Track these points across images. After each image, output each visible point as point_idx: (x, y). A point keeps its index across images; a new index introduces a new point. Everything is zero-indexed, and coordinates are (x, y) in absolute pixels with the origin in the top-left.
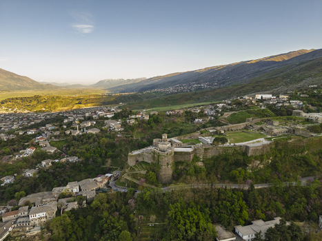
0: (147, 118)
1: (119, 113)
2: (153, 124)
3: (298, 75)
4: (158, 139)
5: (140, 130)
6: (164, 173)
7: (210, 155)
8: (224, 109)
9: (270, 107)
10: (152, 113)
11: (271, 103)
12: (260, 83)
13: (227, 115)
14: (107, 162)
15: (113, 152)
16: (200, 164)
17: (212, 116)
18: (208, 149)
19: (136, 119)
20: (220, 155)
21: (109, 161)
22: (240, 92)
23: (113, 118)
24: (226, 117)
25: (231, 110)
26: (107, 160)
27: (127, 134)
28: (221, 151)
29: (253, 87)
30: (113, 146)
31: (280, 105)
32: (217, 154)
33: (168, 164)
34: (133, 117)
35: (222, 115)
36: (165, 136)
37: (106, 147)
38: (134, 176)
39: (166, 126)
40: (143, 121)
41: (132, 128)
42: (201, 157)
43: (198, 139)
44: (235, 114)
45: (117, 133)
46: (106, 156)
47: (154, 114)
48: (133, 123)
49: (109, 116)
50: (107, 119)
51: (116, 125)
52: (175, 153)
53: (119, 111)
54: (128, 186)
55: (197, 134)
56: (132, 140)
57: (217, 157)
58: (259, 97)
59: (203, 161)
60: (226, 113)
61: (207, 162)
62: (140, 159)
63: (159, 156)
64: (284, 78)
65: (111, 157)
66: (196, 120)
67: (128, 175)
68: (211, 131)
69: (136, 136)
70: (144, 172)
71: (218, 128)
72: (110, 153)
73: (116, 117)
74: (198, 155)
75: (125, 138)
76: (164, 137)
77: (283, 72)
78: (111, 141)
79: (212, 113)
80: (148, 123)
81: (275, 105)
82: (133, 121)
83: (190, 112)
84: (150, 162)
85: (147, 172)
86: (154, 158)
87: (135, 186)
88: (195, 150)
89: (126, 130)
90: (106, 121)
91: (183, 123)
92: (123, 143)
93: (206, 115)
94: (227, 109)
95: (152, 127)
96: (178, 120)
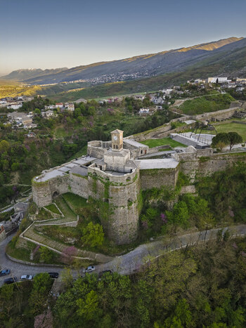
0: (71, 108)
1: (29, 102)
2: (81, 117)
3: (237, 61)
4: (97, 142)
5: (62, 127)
6: (121, 223)
7: (210, 170)
8: (175, 96)
9: (231, 91)
10: (78, 102)
11: (230, 87)
12: (198, 70)
13: (179, 103)
14: (13, 177)
15: (22, 161)
16: (190, 190)
17: (159, 104)
18: (208, 158)
19: (55, 110)
20: (228, 170)
21: (17, 175)
22: (178, 81)
23: (20, 110)
24: (178, 105)
25: (184, 96)
26: (12, 174)
27: (43, 134)
28: (231, 161)
29: (192, 75)
30: (20, 152)
31: (242, 89)
32: (223, 169)
33: (130, 202)
34: (51, 107)
35: (172, 103)
36: (118, 136)
37: (9, 153)
38: (50, 233)
39: (100, 120)
40: (66, 113)
41: (50, 124)
42: (192, 176)
43: (170, 138)
44: (189, 101)
45: (26, 131)
46: (10, 169)
47: (81, 103)
48: (51, 117)
49: (15, 107)
50: (12, 111)
51: (25, 121)
52: (142, 172)
53: (30, 99)
54: (36, 260)
55: (165, 128)
56: (51, 142)
57: (223, 175)
58: (213, 80)
59: (195, 184)
60: (178, 101)
61: (203, 185)
62: (63, 189)
63: (107, 185)
64: (223, 65)
65: (19, 169)
66: (142, 110)
67: (36, 230)
68: (188, 122)
69: (58, 136)
70: (73, 223)
71: (199, 117)
72: (16, 164)
73: (25, 108)
74: (186, 172)
75: (39, 139)
76: (114, 138)
77: (218, 59)
78: (18, 144)
79: (160, 100)
80: (74, 115)
81: (235, 89)
82: (50, 114)
83: (132, 99)
84: (85, 195)
85: (81, 223)
86: (94, 187)
87: (53, 259)
88: (182, 162)
89: (40, 128)
90: (9, 115)
91: (124, 115)
92: (37, 147)
93: (152, 104)
94: (178, 95)
95: (80, 122)
96: (117, 111)
